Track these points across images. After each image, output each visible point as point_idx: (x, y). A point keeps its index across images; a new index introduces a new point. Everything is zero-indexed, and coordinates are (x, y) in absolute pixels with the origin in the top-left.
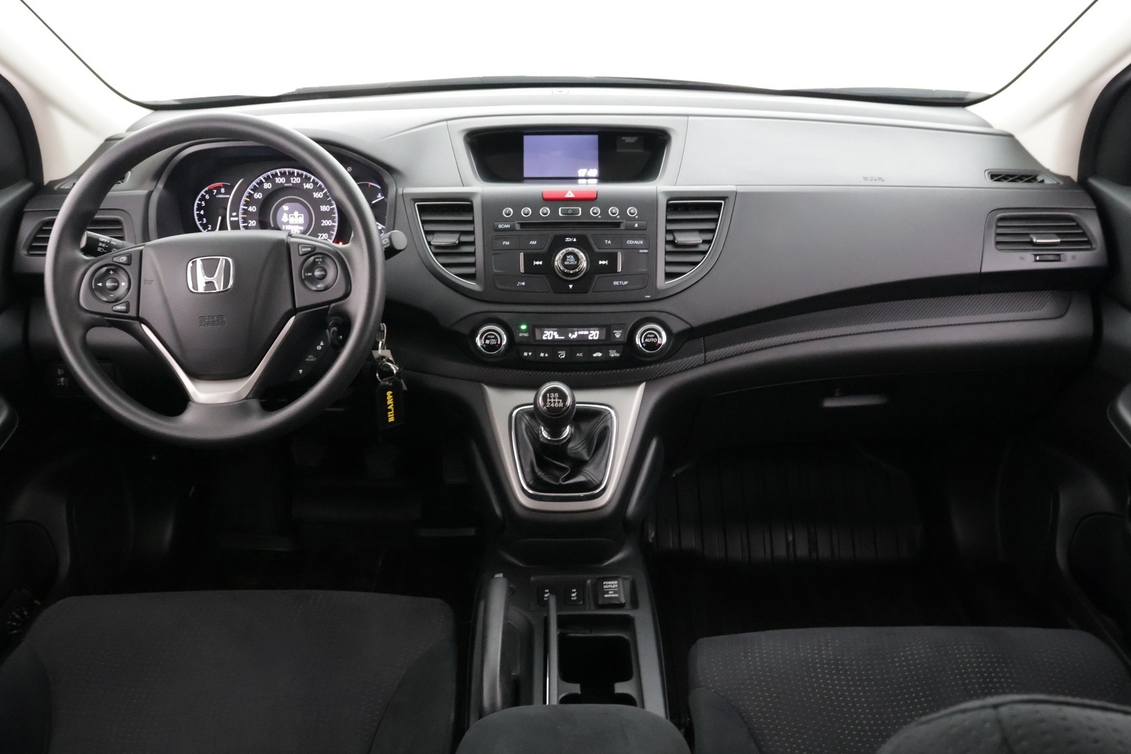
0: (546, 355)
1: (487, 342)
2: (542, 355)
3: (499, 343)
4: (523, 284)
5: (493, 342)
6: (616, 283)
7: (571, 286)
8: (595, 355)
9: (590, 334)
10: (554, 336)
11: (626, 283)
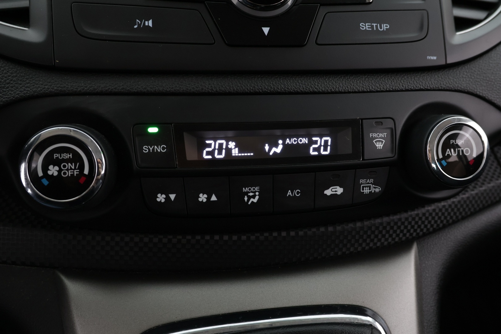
0: (214, 198)
1: (53, 170)
2: (203, 198)
3: (86, 171)
4: (150, 23)
5: (70, 170)
6: (365, 26)
7: (266, 30)
8: (328, 192)
9: (312, 142)
10: (229, 151)
11: (385, 27)
